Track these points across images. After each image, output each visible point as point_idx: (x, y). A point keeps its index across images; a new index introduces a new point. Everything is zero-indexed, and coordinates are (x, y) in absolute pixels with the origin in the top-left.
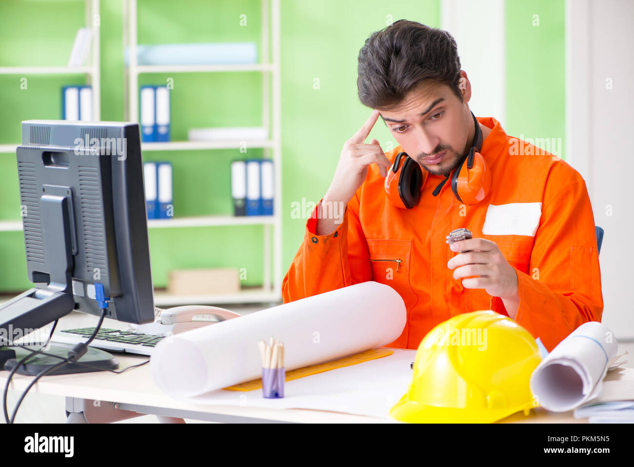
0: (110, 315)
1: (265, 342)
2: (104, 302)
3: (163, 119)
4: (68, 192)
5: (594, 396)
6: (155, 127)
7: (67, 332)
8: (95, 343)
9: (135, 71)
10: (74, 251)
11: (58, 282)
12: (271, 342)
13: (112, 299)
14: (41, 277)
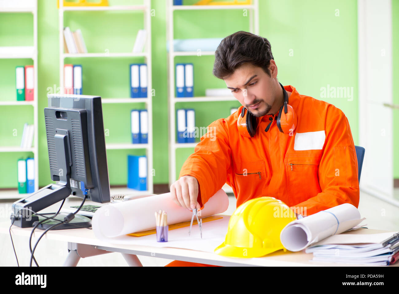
0: (89, 198)
1: (157, 213)
2: (85, 191)
3: (189, 83)
4: (67, 133)
5: (313, 242)
6: (185, 88)
7: (73, 207)
8: (80, 212)
9: (172, 55)
10: (70, 164)
11: (64, 181)
12: (160, 212)
13: (89, 189)
14: (56, 178)
